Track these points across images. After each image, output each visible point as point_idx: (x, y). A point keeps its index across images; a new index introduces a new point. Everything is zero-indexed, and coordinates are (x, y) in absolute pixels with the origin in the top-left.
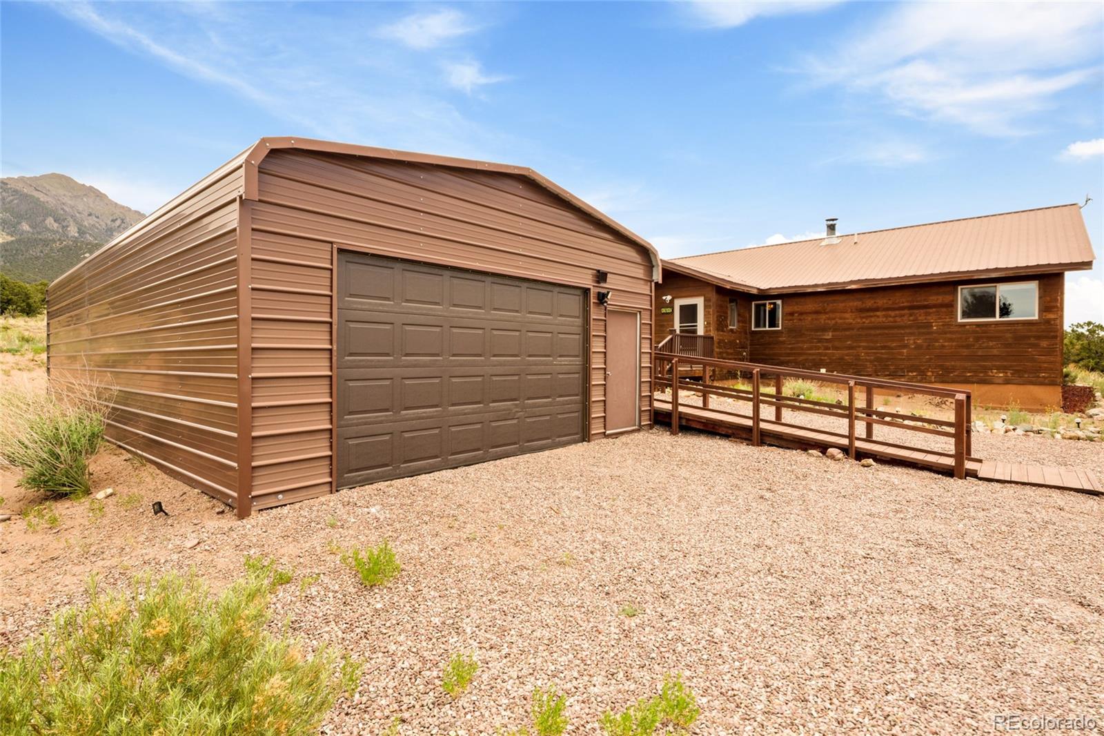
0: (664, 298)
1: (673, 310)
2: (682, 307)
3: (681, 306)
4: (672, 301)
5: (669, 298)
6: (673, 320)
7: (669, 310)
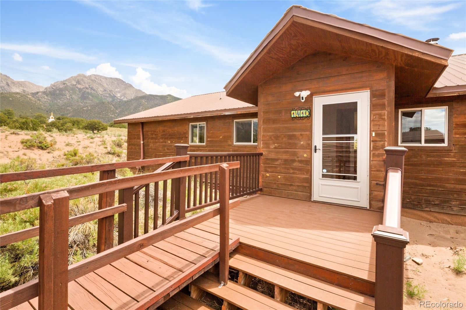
0: (297, 94)
1: (311, 113)
2: (327, 109)
3: (324, 106)
4: (309, 99)
5: (305, 94)
6: (310, 129)
7: (304, 113)
